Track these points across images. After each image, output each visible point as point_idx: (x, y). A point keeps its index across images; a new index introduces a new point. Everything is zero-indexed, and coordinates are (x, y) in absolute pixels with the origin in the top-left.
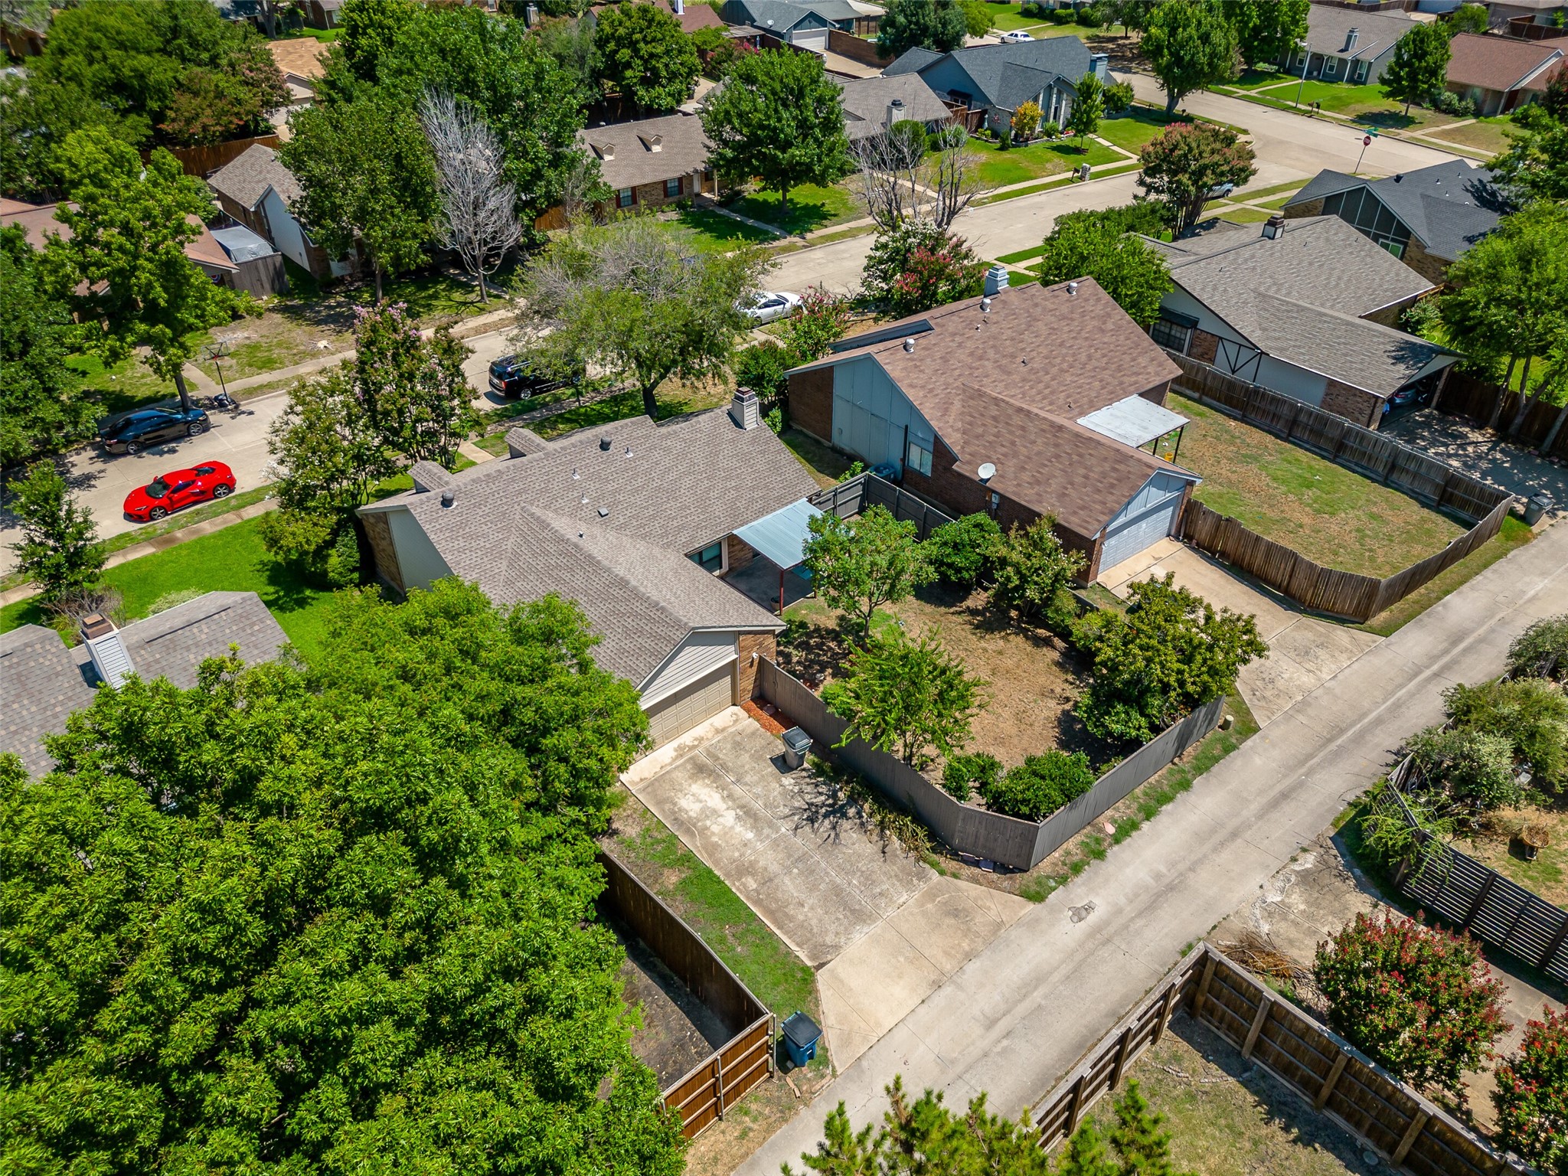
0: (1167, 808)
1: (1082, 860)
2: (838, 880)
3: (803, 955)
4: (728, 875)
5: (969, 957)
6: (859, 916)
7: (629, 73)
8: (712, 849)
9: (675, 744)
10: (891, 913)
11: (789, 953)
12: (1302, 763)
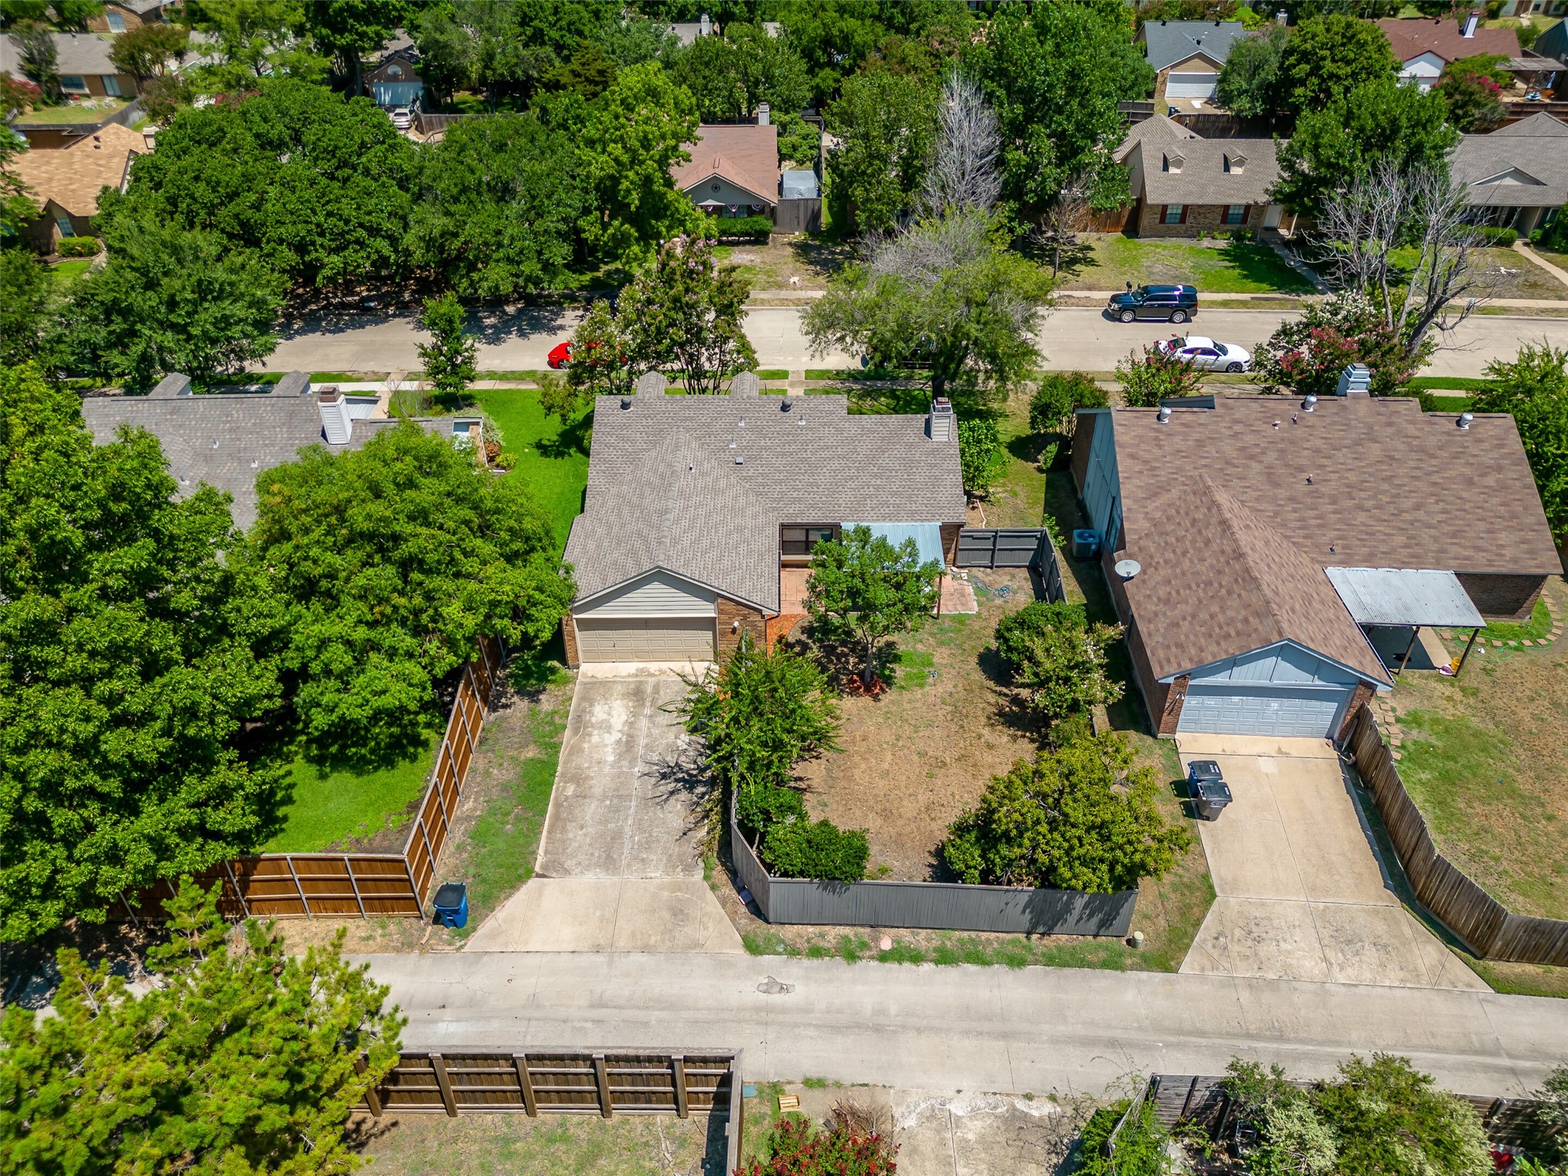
0: (971, 968)
1: (827, 950)
2: (627, 829)
3: (541, 858)
4: (563, 775)
5: (646, 949)
6: (609, 863)
7: (1299, 91)
8: (576, 750)
9: (641, 665)
10: (633, 878)
11: (534, 853)
12: (1180, 1032)
